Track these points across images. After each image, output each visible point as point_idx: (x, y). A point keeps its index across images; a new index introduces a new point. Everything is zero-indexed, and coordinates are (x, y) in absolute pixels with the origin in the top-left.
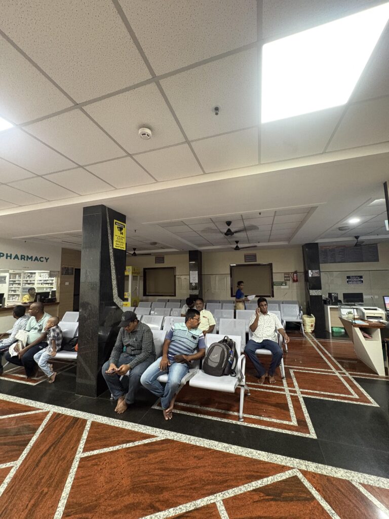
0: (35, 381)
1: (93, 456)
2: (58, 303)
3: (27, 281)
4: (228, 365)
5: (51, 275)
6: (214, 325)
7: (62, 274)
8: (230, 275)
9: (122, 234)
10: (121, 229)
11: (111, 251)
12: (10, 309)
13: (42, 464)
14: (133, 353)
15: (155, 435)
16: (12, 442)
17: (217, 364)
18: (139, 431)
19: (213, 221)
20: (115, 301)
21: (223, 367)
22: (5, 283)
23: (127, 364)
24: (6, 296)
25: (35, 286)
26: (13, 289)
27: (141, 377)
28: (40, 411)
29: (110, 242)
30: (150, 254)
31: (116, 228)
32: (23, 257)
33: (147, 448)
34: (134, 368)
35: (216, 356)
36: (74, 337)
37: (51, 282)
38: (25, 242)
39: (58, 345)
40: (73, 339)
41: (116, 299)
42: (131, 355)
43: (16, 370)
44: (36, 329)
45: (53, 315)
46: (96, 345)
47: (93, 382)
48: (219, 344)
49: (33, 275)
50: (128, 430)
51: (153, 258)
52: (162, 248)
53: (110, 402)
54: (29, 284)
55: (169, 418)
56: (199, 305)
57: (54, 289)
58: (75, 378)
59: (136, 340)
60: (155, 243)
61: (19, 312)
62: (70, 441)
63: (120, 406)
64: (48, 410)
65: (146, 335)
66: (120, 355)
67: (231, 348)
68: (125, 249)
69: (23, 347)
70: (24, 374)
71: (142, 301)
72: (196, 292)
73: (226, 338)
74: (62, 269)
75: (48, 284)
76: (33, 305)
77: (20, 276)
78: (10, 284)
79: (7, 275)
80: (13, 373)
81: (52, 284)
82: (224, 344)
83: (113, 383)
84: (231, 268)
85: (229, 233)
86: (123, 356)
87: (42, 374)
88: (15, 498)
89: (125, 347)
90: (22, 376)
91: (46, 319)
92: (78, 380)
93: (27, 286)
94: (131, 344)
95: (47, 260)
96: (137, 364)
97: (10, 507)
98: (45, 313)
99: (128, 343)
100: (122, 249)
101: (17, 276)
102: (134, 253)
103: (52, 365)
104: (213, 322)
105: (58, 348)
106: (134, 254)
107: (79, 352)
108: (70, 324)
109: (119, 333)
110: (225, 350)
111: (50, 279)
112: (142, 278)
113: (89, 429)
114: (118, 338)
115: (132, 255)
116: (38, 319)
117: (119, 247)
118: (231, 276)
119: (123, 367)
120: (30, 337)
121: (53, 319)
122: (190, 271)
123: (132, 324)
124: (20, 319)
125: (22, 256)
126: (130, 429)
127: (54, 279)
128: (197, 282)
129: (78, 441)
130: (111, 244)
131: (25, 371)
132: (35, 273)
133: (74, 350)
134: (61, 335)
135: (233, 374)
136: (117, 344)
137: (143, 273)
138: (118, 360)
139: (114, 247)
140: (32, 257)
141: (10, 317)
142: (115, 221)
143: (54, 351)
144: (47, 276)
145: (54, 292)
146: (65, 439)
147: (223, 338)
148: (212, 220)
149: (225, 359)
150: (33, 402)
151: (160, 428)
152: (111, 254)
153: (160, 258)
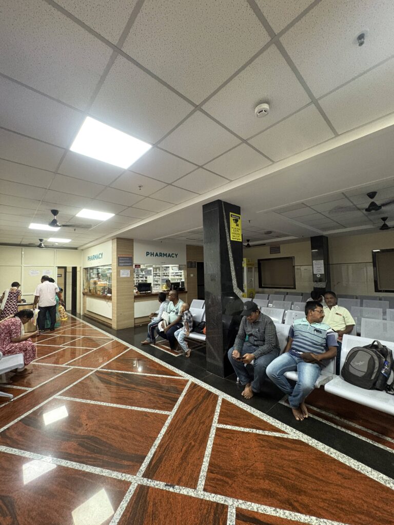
0: (177, 353)
1: (227, 429)
2: (187, 292)
3: (164, 273)
4: (381, 378)
5: (180, 269)
6: (354, 325)
7: (188, 267)
8: (372, 264)
9: (237, 225)
10: (236, 221)
11: (229, 243)
12: (156, 295)
13: (188, 421)
14: (256, 343)
15: (286, 431)
16: (166, 396)
17: (364, 373)
18: (268, 422)
19: (346, 197)
20: (235, 291)
21: (373, 378)
22: (151, 275)
23: (251, 353)
24: (152, 285)
25: (170, 278)
26: (156, 280)
27: (266, 368)
28: (182, 378)
29: (228, 235)
30: (265, 244)
31: (232, 220)
32: (161, 255)
33: (279, 442)
34: (258, 358)
35: (361, 363)
36: (202, 322)
37: (180, 274)
38: (161, 243)
39: (190, 327)
40: (201, 323)
41: (236, 290)
42: (254, 345)
43: (163, 342)
44: (174, 311)
45: (185, 302)
46: (221, 330)
47: (221, 364)
48: (365, 349)
49: (168, 269)
50: (256, 417)
51: (268, 248)
52: (278, 237)
53: (236, 385)
54: (166, 276)
55: (300, 419)
56: (330, 300)
57: (183, 280)
58: (206, 357)
59: (259, 331)
60: (270, 232)
61: (162, 297)
62: (207, 410)
63: (247, 392)
64: (187, 378)
65: (268, 327)
66: (243, 343)
67: (385, 357)
68: (241, 241)
69: (167, 326)
70: (168, 346)
71: (258, 293)
72: (322, 285)
73: (376, 343)
74: (188, 263)
75: (178, 275)
76: (171, 292)
77: (159, 270)
78: (154, 276)
79: (151, 268)
80: (163, 344)
81: (181, 276)
82: (372, 351)
83: (239, 369)
84: (374, 254)
85: (373, 207)
86: (246, 345)
87: (180, 348)
88: (173, 440)
89: (247, 336)
90: (167, 347)
91: (181, 304)
92: (208, 360)
93: (165, 277)
94: (253, 333)
95: (176, 255)
96: (262, 354)
97: (170, 445)
98: (180, 300)
99: (250, 333)
100: (239, 240)
101: (158, 269)
102: (248, 244)
103: (187, 343)
104: (351, 321)
105: (190, 330)
106: (248, 246)
107: (207, 334)
108: (198, 310)
109: (242, 322)
110: (376, 357)
111: (179, 271)
112: (257, 269)
113: (220, 404)
114: (241, 326)
115: (246, 246)
116: (175, 304)
117: (235, 239)
118: (374, 265)
119: (247, 356)
120: (171, 318)
121: (185, 304)
122: (313, 260)
123: (254, 315)
124: (163, 303)
125: (160, 253)
126: (258, 416)
127: (182, 271)
128: (323, 273)
129: (213, 412)
130: (228, 237)
131: (169, 343)
132: (169, 267)
133: (202, 333)
134: (191, 319)
135: (390, 390)
136: (240, 332)
137: (257, 264)
138: (242, 348)
139: (231, 239)
140: (166, 254)
141: (156, 301)
142: (231, 213)
143: (188, 331)
144: (177, 269)
145: (183, 283)
146: (203, 407)
147: (371, 343)
148: (345, 195)
149: (376, 370)
150: (177, 369)
151: (291, 427)
152: (229, 246)
153: (275, 248)
